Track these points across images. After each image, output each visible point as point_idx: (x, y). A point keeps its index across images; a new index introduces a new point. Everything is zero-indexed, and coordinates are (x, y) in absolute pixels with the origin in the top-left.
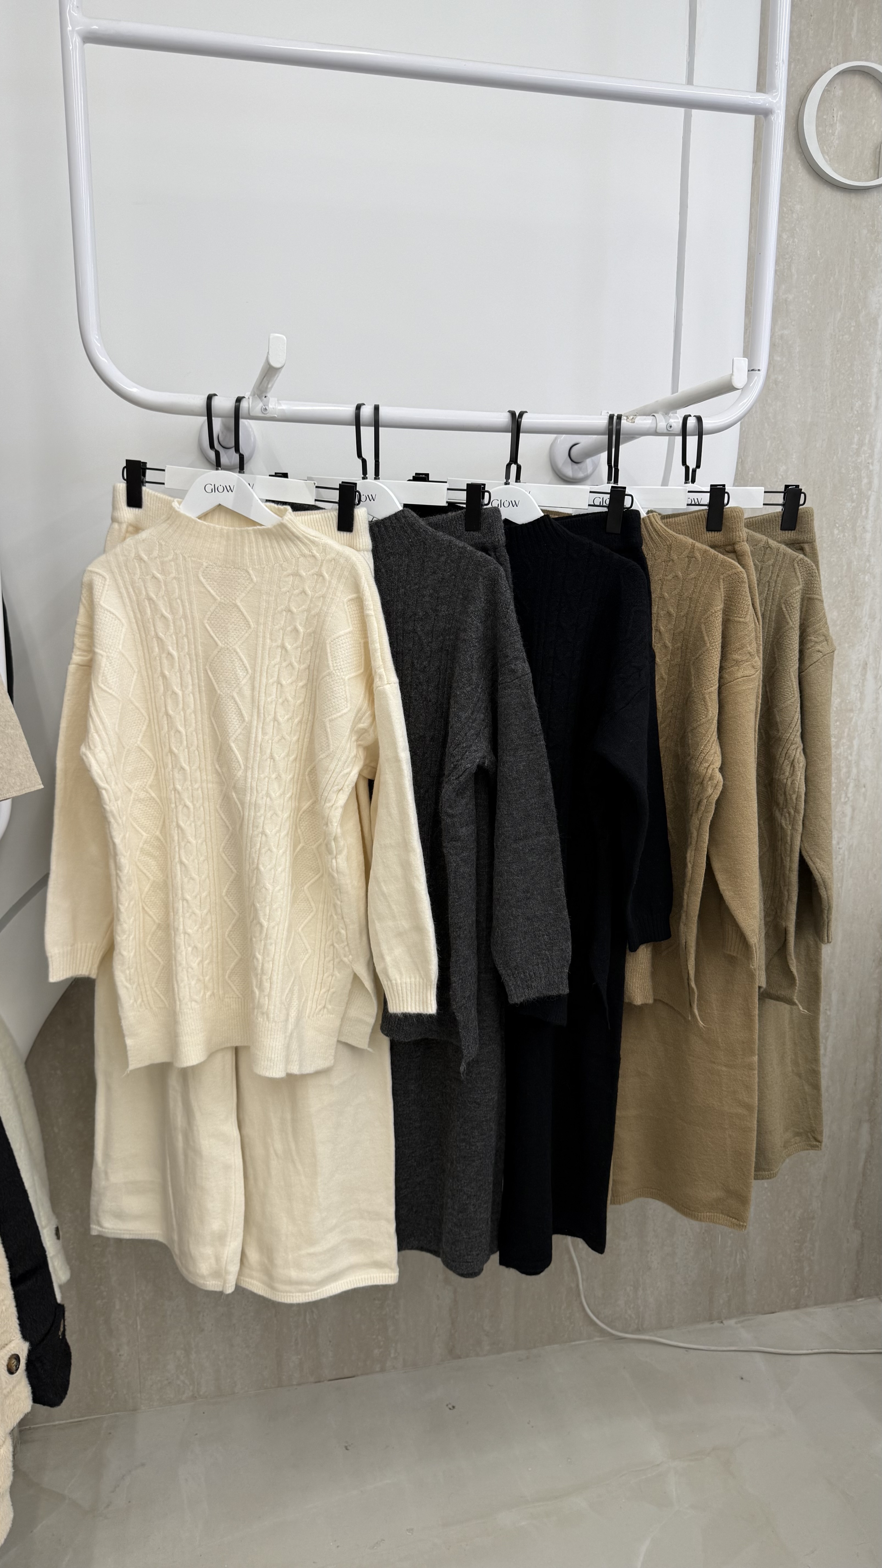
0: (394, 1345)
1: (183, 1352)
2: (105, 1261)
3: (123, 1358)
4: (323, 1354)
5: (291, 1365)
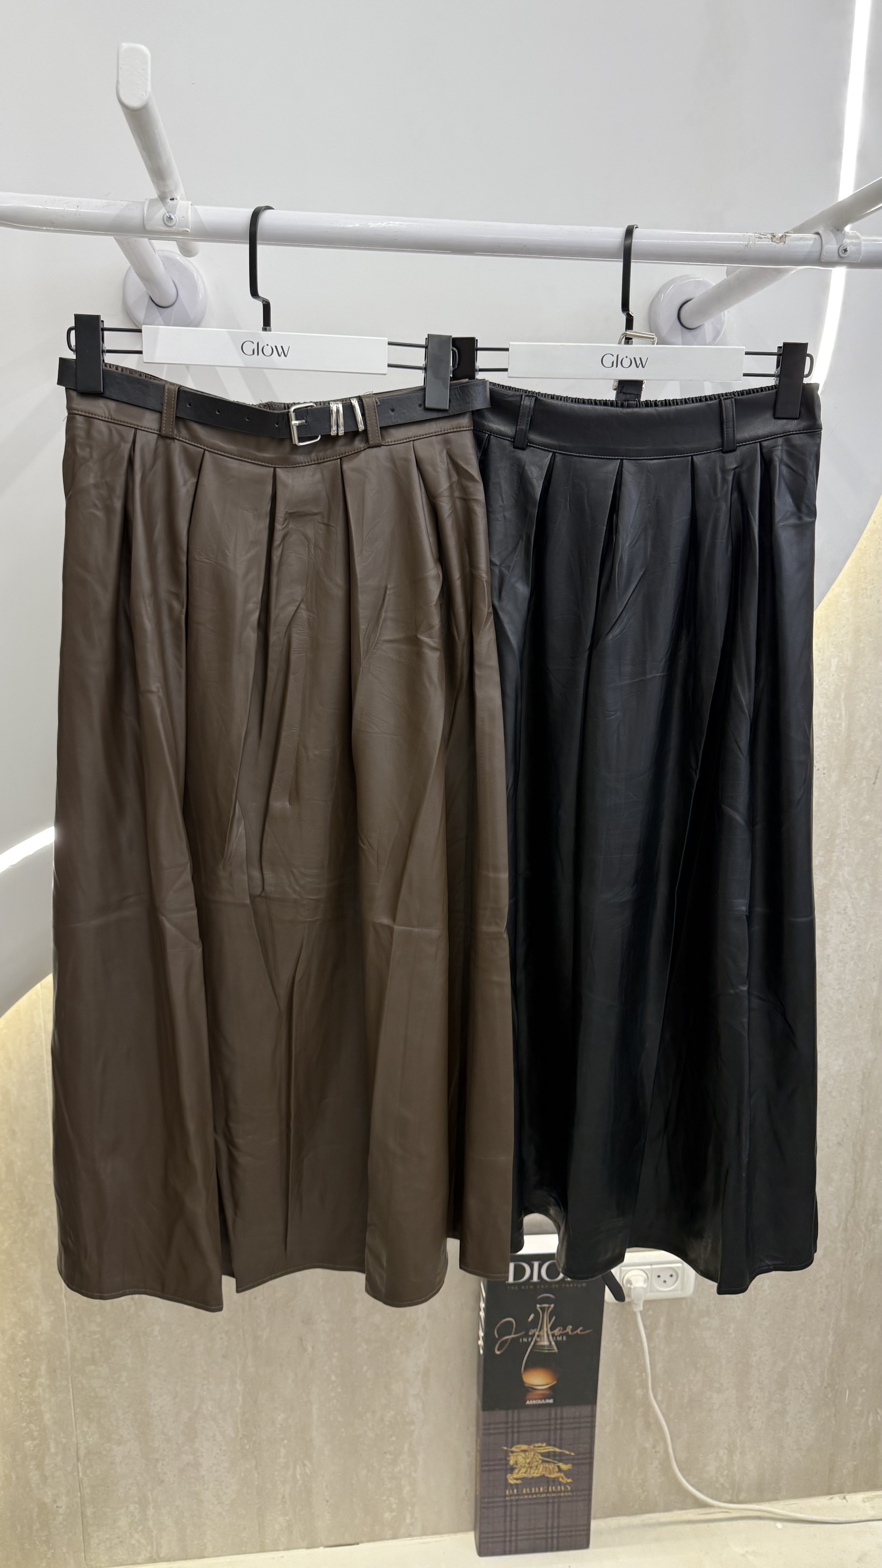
0: (410, 1508)
1: (137, 1506)
2: (35, 1394)
3: (61, 1511)
4: (318, 1516)
5: (277, 1527)
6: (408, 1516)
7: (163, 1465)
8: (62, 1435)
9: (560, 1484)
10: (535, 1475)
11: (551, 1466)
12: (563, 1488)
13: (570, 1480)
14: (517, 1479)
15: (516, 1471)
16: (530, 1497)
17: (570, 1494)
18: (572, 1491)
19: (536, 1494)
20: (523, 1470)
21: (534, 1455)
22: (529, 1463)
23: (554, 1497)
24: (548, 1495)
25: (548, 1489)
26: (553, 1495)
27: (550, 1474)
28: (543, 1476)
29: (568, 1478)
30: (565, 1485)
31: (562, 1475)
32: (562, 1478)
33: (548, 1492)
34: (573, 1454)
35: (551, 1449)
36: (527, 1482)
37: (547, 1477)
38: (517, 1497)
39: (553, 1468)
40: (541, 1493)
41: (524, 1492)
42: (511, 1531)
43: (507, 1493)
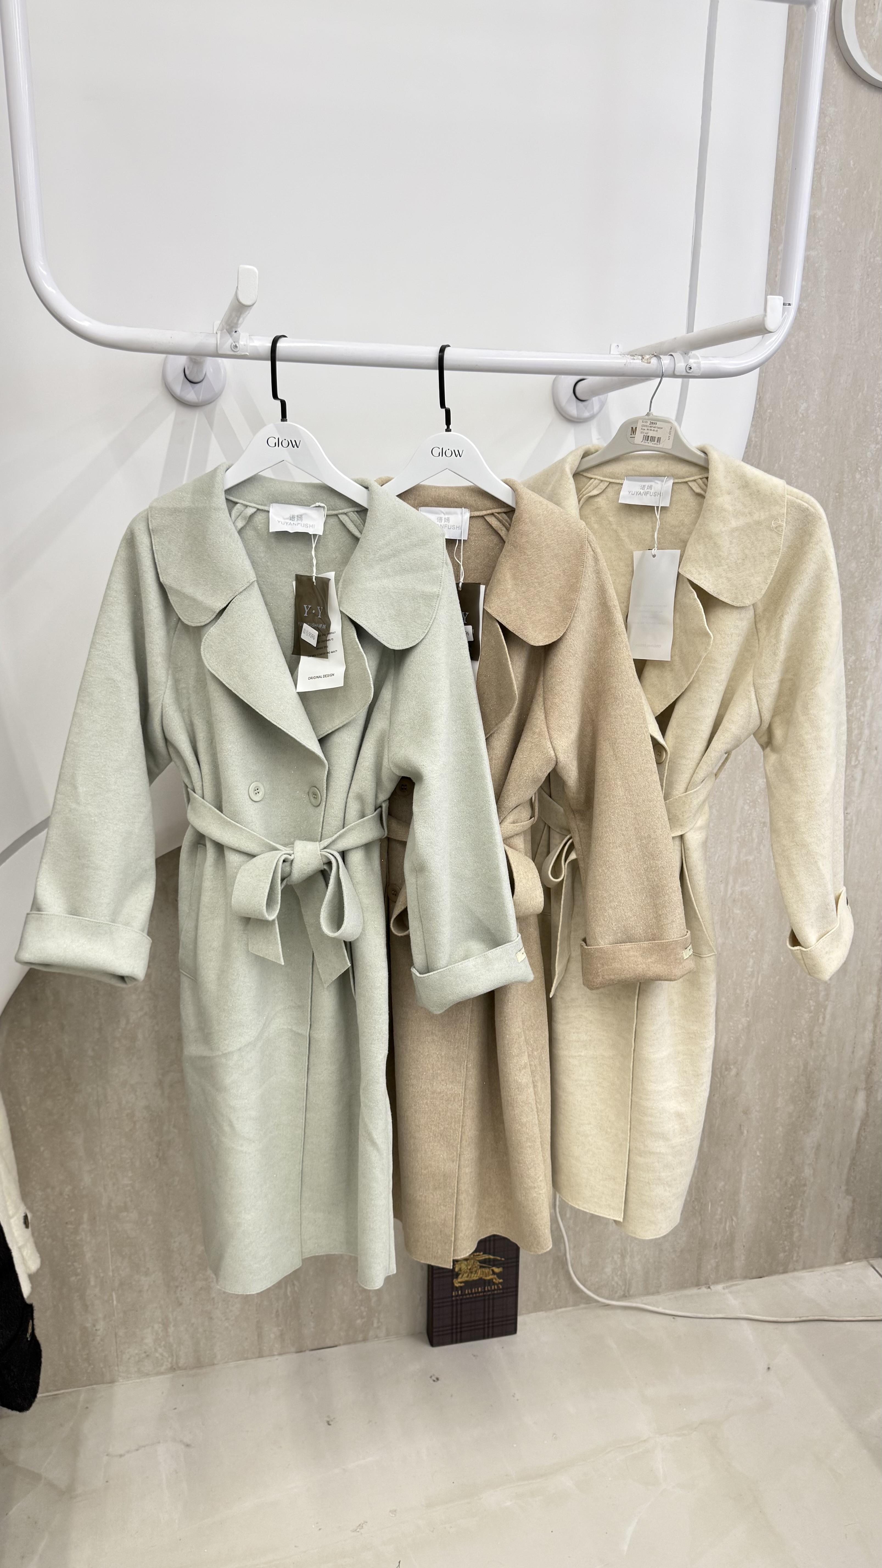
0: (377, 1315)
1: (161, 1325)
2: (78, 1238)
3: (99, 1333)
4: (305, 1325)
5: (272, 1336)
6: (375, 1321)
7: (181, 1290)
8: (100, 1271)
9: (494, 1284)
10: (475, 1278)
11: (487, 1270)
12: (496, 1287)
13: (501, 1281)
14: (461, 1283)
15: (460, 1276)
16: (471, 1296)
17: (501, 1291)
18: (503, 1289)
19: (475, 1293)
20: (465, 1275)
21: (474, 1262)
22: (470, 1269)
23: (489, 1295)
24: (485, 1293)
25: (485, 1289)
26: (488, 1293)
27: (486, 1276)
28: (480, 1279)
29: (500, 1279)
30: (497, 1285)
31: (495, 1276)
32: (496, 1279)
33: (485, 1291)
34: (503, 1259)
35: (487, 1256)
36: (468, 1284)
37: (485, 1280)
38: (461, 1297)
39: (488, 1272)
40: (478, 1292)
41: (467, 1292)
42: (457, 1324)
43: (454, 1294)
